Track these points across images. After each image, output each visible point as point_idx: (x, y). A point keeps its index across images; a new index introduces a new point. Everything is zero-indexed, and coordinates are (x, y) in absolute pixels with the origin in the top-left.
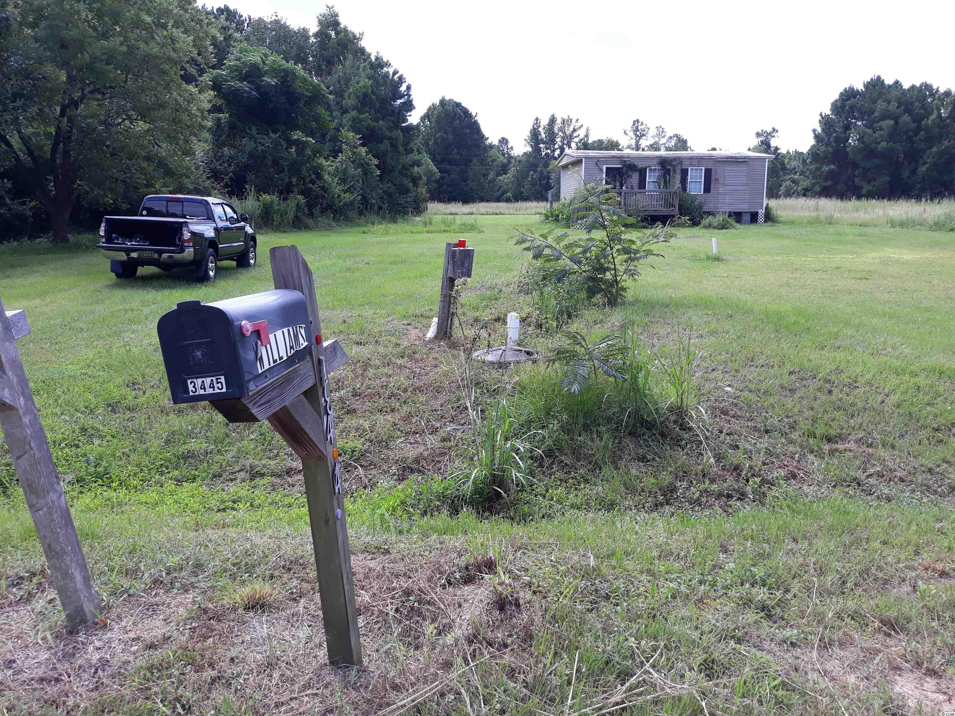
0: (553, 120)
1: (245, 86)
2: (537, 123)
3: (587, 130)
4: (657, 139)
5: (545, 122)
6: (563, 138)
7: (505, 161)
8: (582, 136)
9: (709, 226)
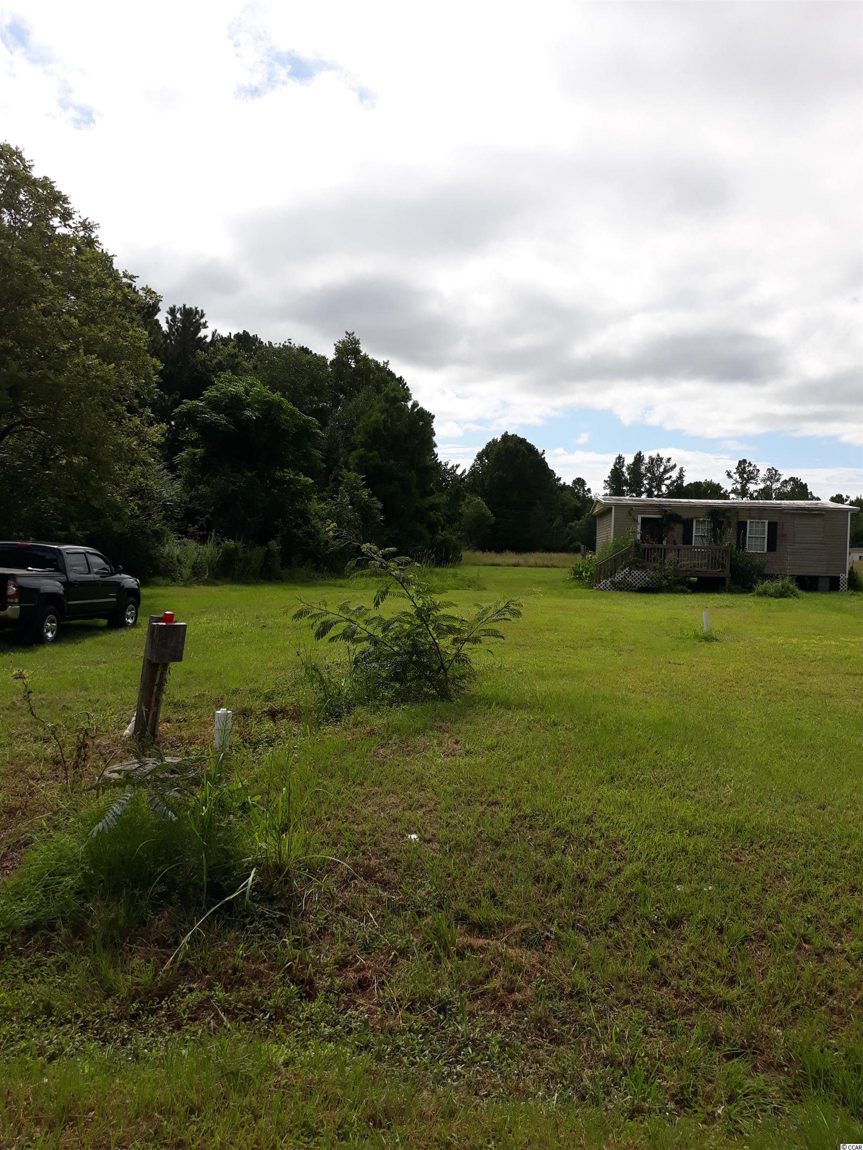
0: (639, 458)
1: (221, 419)
2: (619, 462)
3: (681, 470)
4: (768, 483)
5: (629, 460)
6: (651, 480)
7: (579, 505)
8: (674, 478)
9: (764, 594)
